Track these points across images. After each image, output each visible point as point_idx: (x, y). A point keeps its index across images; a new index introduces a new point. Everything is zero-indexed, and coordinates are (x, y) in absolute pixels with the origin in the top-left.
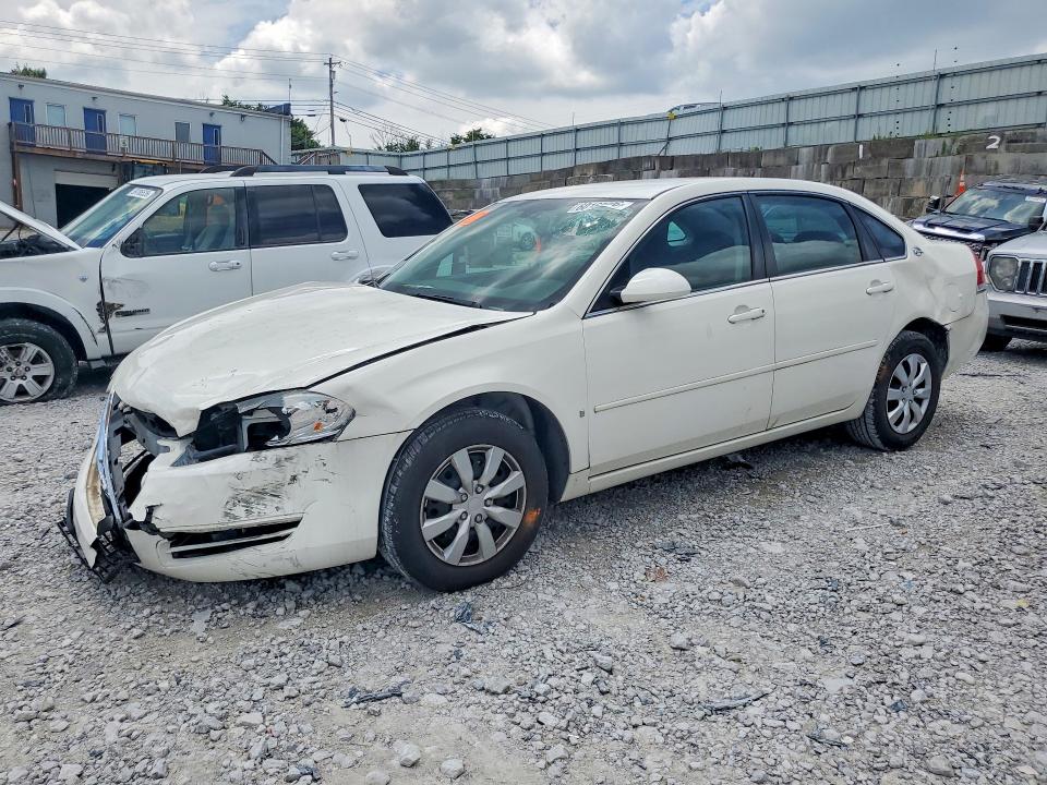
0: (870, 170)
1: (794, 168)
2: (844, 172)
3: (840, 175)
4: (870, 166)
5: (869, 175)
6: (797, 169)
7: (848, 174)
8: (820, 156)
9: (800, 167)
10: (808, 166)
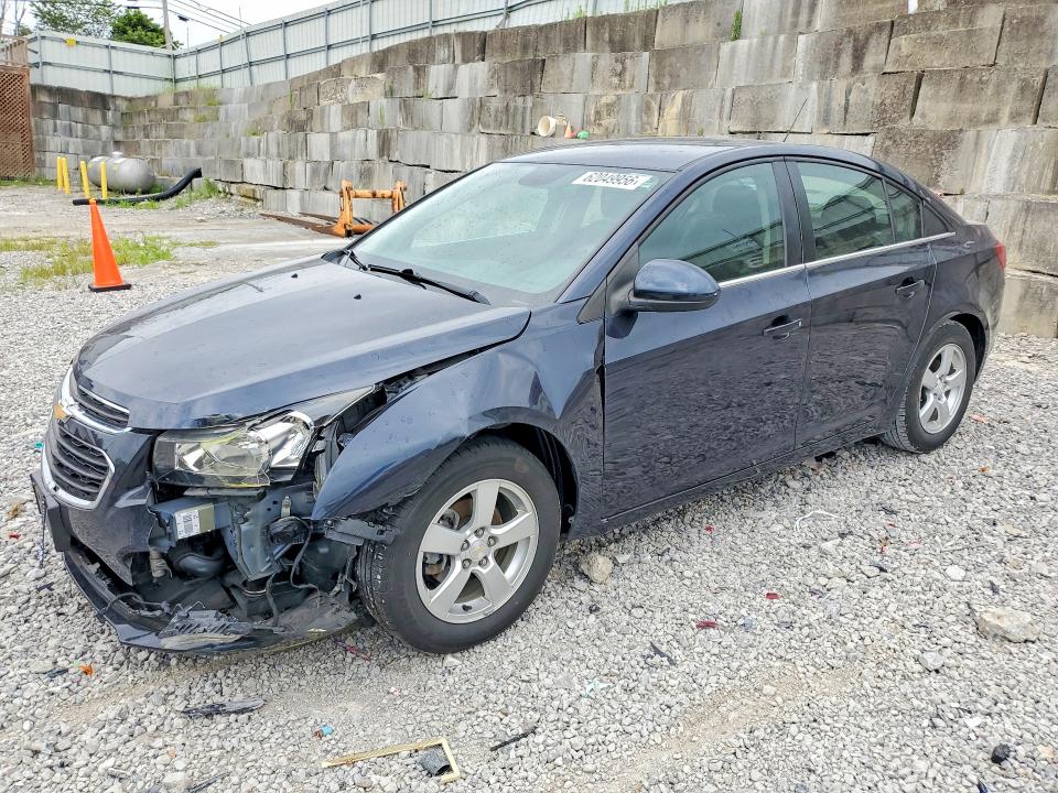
0: (939, 43)
1: (726, 47)
2: (858, 57)
3: (846, 62)
4: (942, 30)
5: (935, 60)
6: (733, 52)
7: (870, 61)
8: (796, 13)
9: (742, 43)
10: (763, 43)
